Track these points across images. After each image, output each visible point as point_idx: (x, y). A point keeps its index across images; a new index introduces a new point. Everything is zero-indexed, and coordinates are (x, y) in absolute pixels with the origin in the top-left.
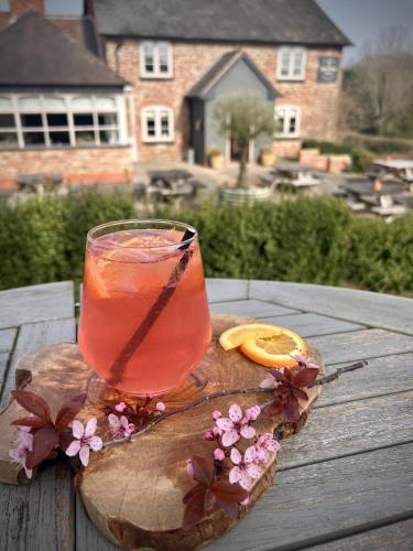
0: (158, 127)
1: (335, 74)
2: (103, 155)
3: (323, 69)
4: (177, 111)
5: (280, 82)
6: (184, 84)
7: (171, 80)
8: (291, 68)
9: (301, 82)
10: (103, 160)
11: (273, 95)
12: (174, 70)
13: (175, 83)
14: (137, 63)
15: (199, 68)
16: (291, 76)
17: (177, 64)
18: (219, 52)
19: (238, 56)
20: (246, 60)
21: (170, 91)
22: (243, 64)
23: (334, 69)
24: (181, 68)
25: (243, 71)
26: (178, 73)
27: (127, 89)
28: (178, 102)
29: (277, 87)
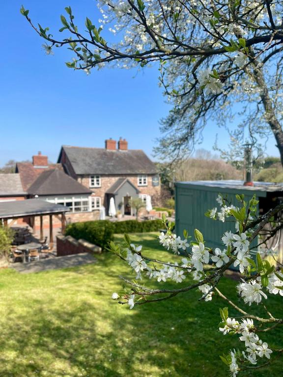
0: (95, 205)
1: (158, 183)
2: (83, 215)
3: (154, 181)
4: (103, 199)
5: (139, 186)
6: (105, 189)
7: (100, 188)
8: (143, 181)
9: (146, 186)
10: (83, 217)
11: (138, 192)
12: (101, 185)
13: (102, 188)
14: (89, 183)
15: (110, 183)
16: (143, 184)
17: (103, 182)
18: (117, 178)
19: (125, 180)
20: (128, 181)
21: (100, 191)
22: (127, 183)
23: (158, 181)
24: (104, 183)
25: (127, 184)
26: (103, 185)
27: (93, 194)
28: (103, 195)
29: (138, 188)
